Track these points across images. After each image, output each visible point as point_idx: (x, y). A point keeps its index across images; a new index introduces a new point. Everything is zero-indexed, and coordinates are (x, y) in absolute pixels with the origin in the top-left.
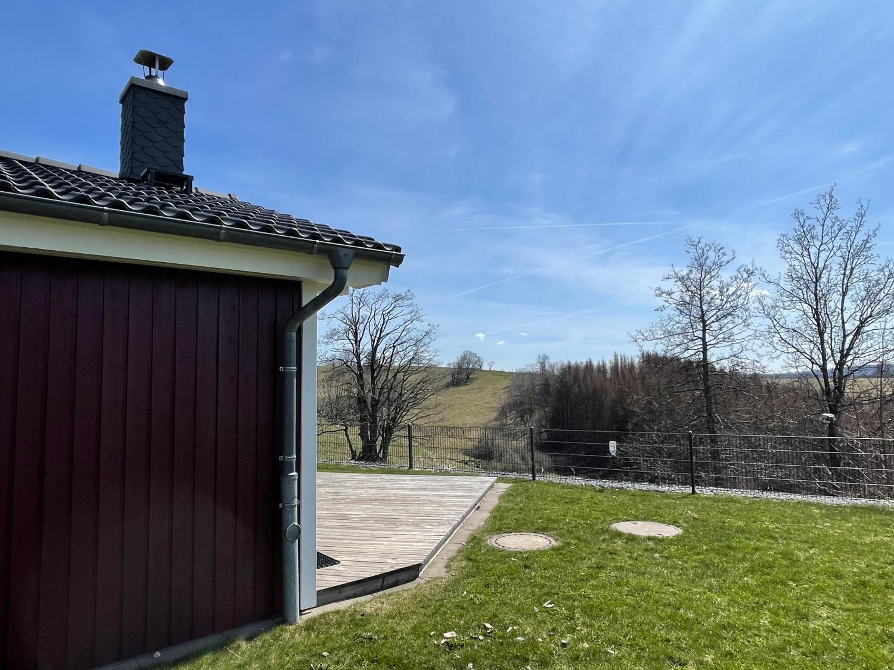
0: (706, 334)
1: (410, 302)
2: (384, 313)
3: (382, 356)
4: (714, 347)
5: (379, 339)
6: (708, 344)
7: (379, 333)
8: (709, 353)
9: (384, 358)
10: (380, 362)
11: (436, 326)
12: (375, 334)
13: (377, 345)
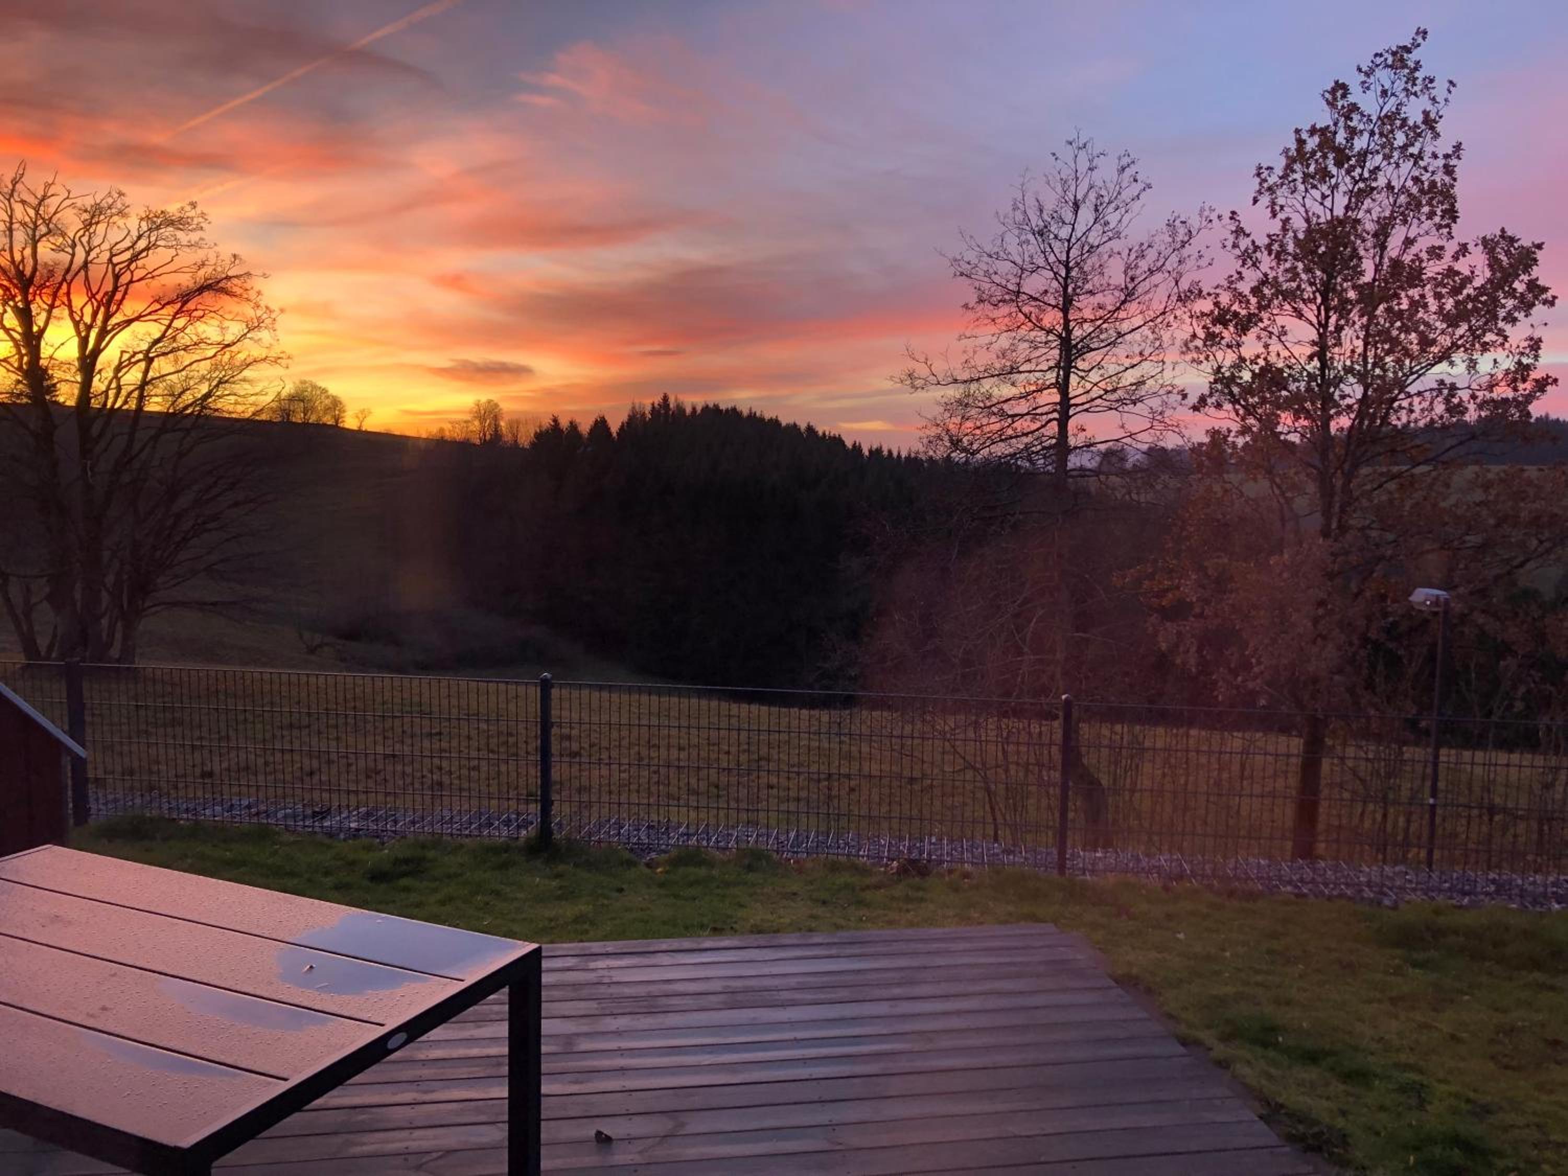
0: (1072, 376)
1: (194, 237)
2: (115, 260)
3: (114, 385)
4: (1086, 410)
5: (103, 333)
6: (1072, 402)
7: (100, 317)
8: (1072, 424)
9: (119, 388)
10: (107, 398)
11: (277, 312)
12: (88, 319)
13: (97, 351)
